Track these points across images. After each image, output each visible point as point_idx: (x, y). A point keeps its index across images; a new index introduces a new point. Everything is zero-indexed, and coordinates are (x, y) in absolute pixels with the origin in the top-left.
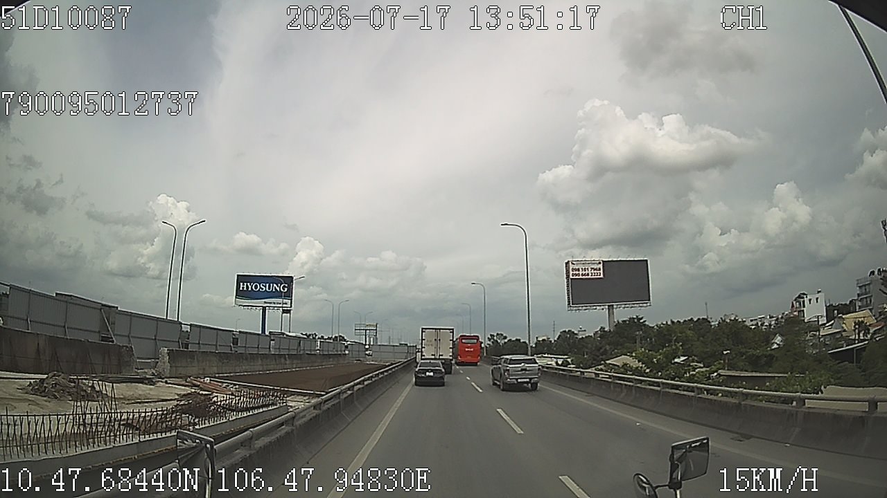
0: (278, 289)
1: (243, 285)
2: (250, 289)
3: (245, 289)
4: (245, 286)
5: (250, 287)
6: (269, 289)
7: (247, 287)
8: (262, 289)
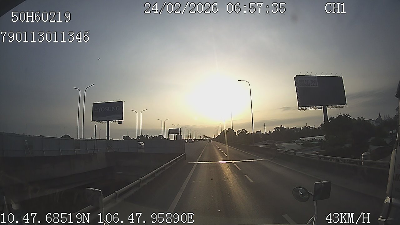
0: (115, 110)
1: (96, 109)
2: (100, 111)
3: (97, 111)
4: (97, 109)
5: (99, 109)
6: (110, 110)
7: (98, 110)
8: (106, 110)
